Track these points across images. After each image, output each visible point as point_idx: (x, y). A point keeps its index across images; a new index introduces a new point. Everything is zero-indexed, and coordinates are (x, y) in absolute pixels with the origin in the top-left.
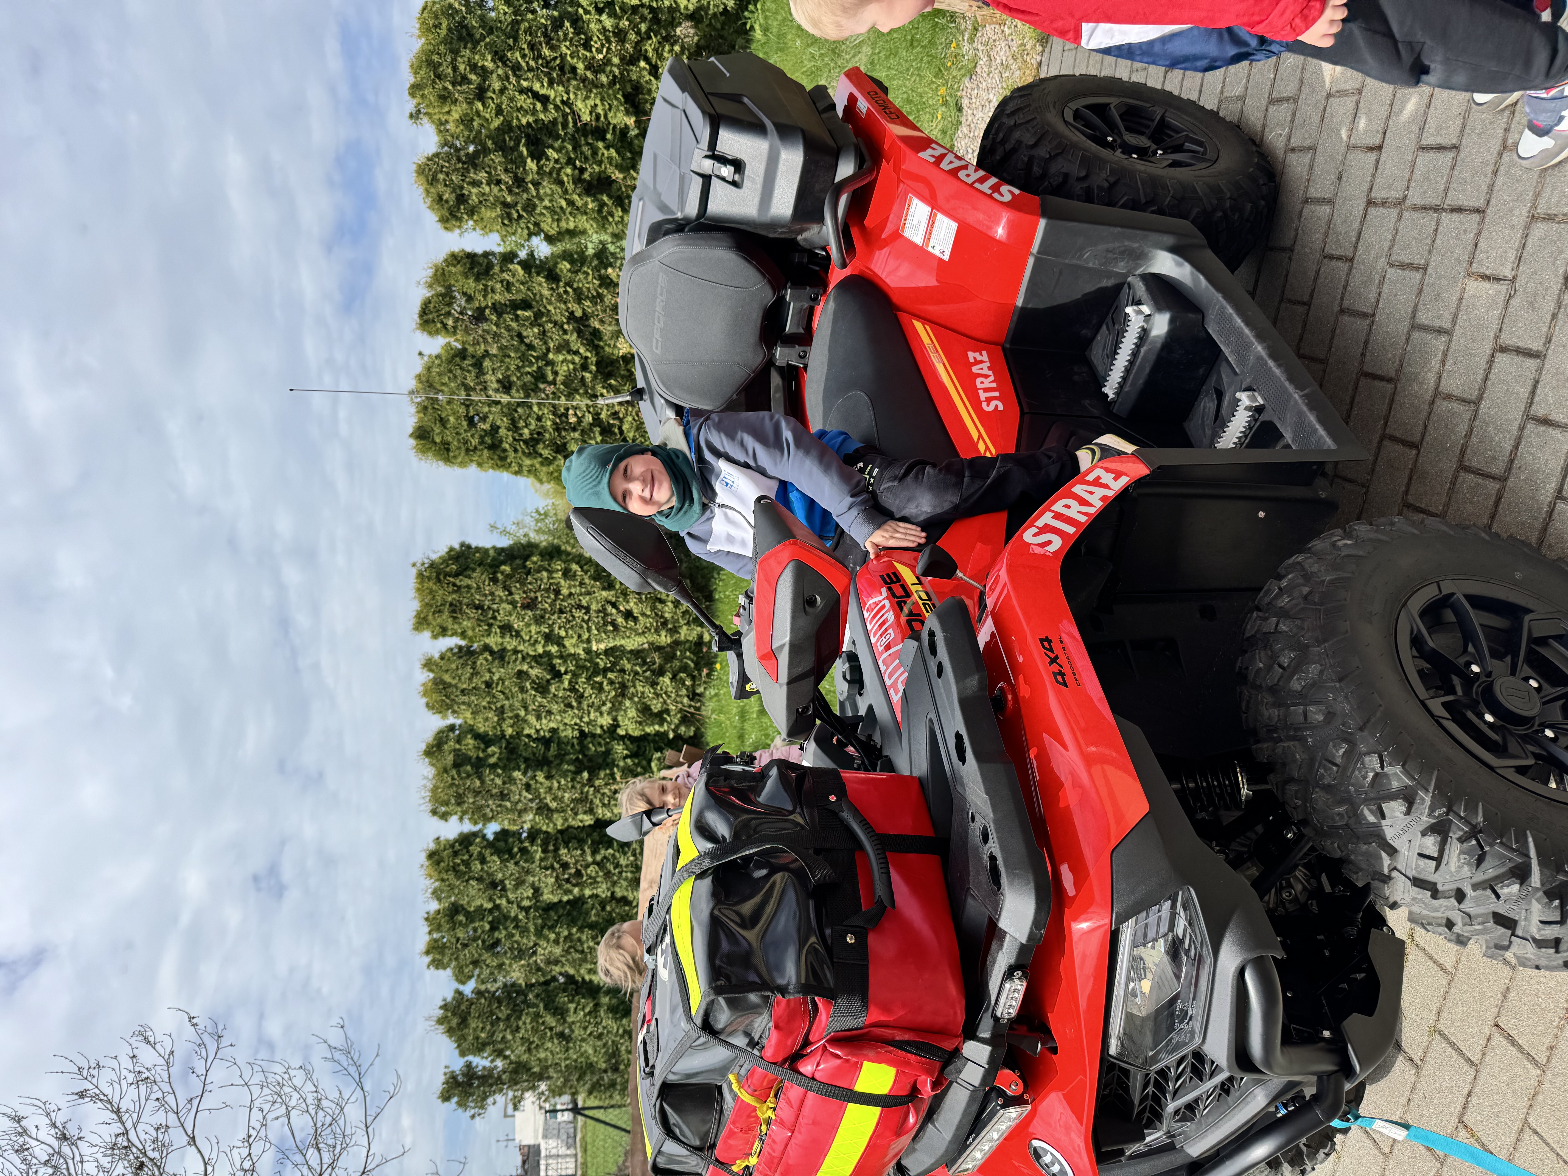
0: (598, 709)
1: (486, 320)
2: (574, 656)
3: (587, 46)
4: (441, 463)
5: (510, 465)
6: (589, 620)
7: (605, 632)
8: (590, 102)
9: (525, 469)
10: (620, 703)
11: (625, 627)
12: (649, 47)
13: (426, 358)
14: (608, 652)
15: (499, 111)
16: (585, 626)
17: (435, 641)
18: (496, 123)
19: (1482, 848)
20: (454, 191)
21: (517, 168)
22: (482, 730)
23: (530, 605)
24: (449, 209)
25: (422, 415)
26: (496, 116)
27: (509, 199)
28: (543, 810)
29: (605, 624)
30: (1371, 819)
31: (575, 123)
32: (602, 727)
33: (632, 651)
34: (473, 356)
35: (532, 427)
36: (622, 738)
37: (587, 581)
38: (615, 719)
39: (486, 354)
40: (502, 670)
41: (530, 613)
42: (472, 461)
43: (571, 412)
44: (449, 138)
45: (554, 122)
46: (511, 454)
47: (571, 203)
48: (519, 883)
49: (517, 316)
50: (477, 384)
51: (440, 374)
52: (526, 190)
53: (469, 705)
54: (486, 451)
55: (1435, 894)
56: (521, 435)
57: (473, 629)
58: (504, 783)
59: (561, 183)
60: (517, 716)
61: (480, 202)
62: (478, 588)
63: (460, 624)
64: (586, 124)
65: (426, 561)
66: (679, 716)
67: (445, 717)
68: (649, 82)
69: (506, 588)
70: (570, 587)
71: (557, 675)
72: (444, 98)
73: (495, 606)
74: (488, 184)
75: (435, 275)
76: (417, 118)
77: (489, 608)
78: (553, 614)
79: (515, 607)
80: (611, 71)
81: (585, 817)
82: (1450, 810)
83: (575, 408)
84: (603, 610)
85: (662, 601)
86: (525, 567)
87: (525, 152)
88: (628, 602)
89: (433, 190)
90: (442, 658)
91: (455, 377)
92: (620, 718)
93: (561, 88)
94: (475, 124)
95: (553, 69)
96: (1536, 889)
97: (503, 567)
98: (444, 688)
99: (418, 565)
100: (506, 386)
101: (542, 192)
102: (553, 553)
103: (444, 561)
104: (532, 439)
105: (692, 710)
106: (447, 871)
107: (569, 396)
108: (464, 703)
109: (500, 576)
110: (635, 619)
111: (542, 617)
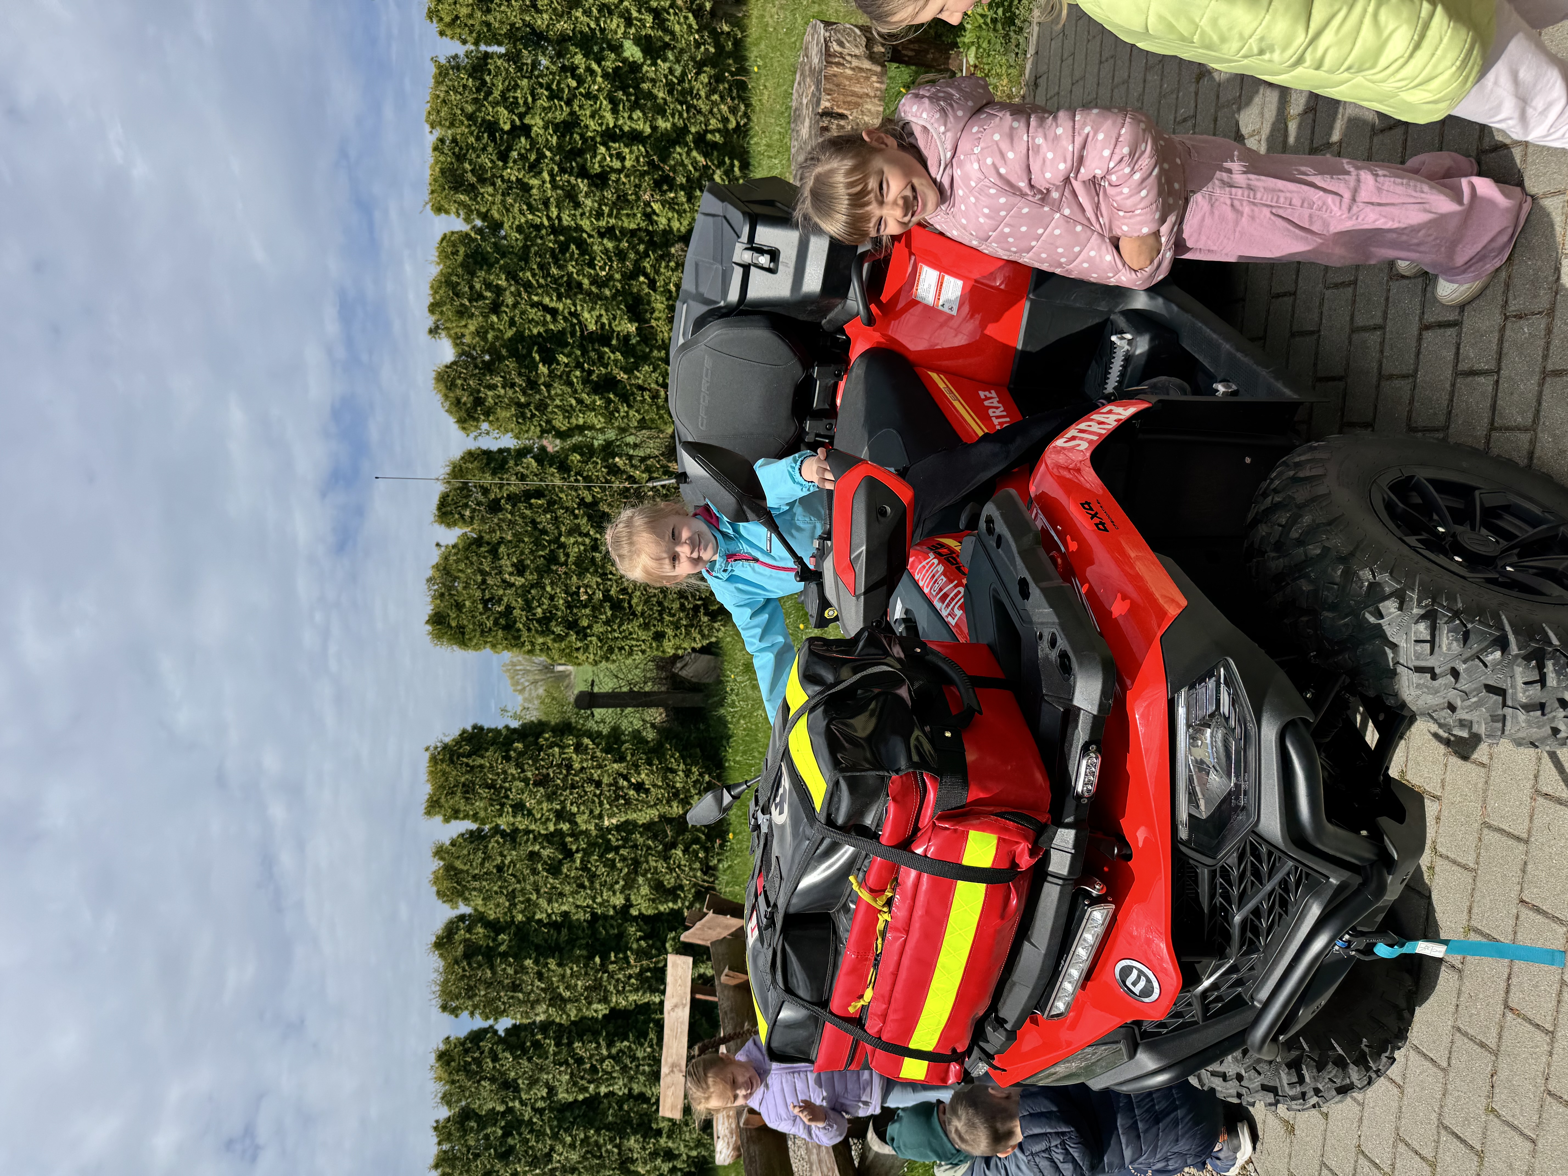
0: (611, 888)
1: (501, 509)
2: (586, 833)
3: (592, 265)
4: (455, 647)
5: (523, 644)
6: (601, 794)
7: (617, 807)
8: (596, 313)
9: (538, 647)
10: (634, 880)
11: (637, 800)
12: (647, 265)
13: (443, 549)
14: (618, 828)
15: (512, 323)
16: (597, 800)
17: (447, 825)
18: (509, 334)
19: (1465, 626)
20: (471, 394)
21: (530, 372)
22: (492, 917)
23: (543, 781)
24: (467, 410)
25: (438, 601)
26: (510, 327)
27: (523, 400)
28: (557, 1001)
29: (617, 798)
30: (1372, 620)
31: (582, 331)
32: (614, 907)
33: (643, 824)
34: (488, 543)
35: (545, 607)
36: (635, 918)
37: (598, 754)
38: (628, 899)
39: (502, 541)
40: (514, 853)
41: (542, 790)
42: (486, 642)
43: (582, 590)
44: (467, 348)
45: (562, 332)
46: (525, 633)
47: (580, 401)
48: (533, 1082)
49: (531, 505)
50: (492, 568)
51: (457, 561)
52: (539, 391)
53: (480, 891)
54: (500, 632)
55: (1434, 677)
56: (534, 614)
57: (486, 809)
58: (516, 972)
59: (570, 384)
60: (529, 900)
61: (496, 404)
62: (491, 767)
63: (473, 804)
64: (592, 332)
65: (439, 745)
66: (693, 890)
67: (455, 906)
68: (648, 294)
69: (519, 765)
70: (581, 762)
71: (569, 854)
72: (462, 313)
73: (507, 785)
74: (504, 387)
75: (453, 471)
76: (437, 333)
77: (501, 787)
78: (565, 790)
79: (527, 785)
80: (614, 286)
81: (599, 1007)
82: (1434, 601)
83: (587, 586)
84: (616, 783)
85: (674, 771)
86: (537, 743)
87: (537, 358)
88: (639, 774)
89: (451, 395)
90: (453, 844)
91: (472, 563)
92: (632, 897)
93: (569, 301)
94: (490, 336)
95: (561, 285)
96: (1517, 656)
97: (516, 744)
98: (456, 874)
99: (432, 748)
100: (520, 568)
101: (553, 392)
102: (564, 729)
103: (457, 743)
104: (545, 618)
105: (706, 884)
106: (457, 1072)
107: (580, 576)
108: (475, 889)
109: (512, 754)
110: (647, 791)
111: (554, 793)
